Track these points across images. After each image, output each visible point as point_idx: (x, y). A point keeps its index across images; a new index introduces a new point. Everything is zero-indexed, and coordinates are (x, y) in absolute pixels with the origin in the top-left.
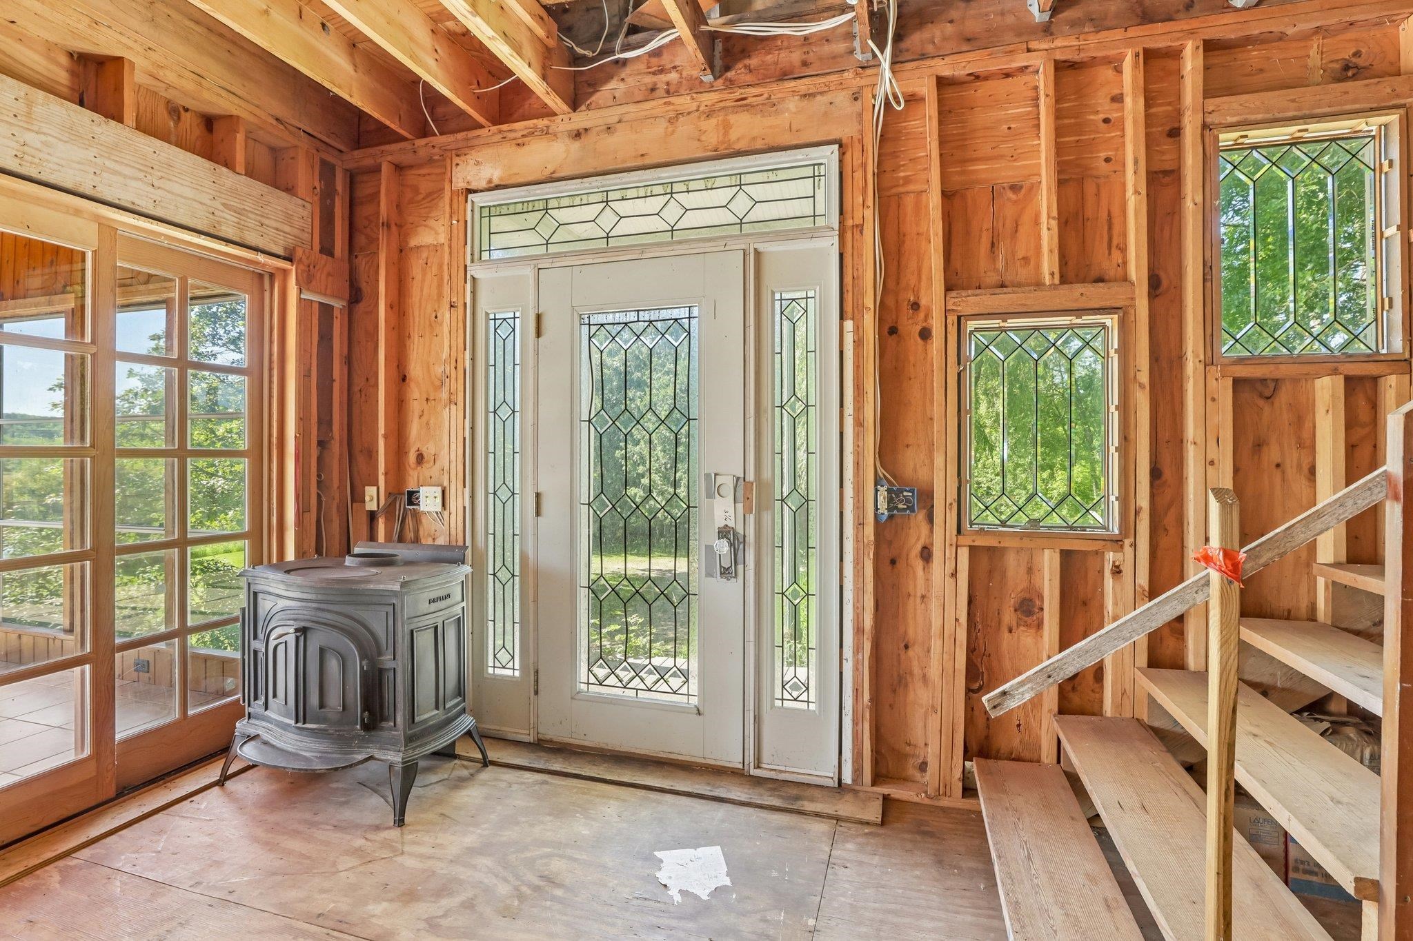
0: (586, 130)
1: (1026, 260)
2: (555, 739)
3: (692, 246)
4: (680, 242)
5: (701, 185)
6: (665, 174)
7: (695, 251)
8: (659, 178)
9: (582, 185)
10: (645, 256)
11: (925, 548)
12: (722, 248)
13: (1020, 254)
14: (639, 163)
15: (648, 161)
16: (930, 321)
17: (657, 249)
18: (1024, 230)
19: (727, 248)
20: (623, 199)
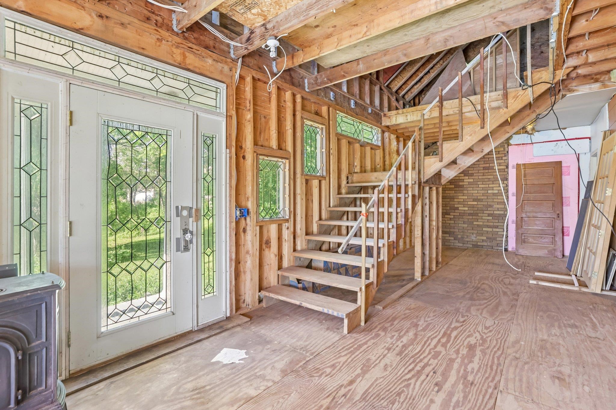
0: (107, 17)
1: (267, 139)
2: (84, 368)
3: (170, 103)
4: (160, 98)
5: (171, 76)
6: (156, 64)
7: (171, 105)
8: (151, 64)
9: (105, 47)
10: (145, 99)
11: (244, 228)
12: (183, 109)
13: (266, 138)
14: (141, 51)
15: (145, 52)
16: (245, 153)
17: (153, 99)
18: (267, 131)
19: (185, 109)
20: (128, 65)
